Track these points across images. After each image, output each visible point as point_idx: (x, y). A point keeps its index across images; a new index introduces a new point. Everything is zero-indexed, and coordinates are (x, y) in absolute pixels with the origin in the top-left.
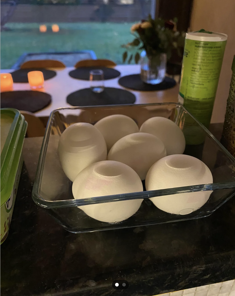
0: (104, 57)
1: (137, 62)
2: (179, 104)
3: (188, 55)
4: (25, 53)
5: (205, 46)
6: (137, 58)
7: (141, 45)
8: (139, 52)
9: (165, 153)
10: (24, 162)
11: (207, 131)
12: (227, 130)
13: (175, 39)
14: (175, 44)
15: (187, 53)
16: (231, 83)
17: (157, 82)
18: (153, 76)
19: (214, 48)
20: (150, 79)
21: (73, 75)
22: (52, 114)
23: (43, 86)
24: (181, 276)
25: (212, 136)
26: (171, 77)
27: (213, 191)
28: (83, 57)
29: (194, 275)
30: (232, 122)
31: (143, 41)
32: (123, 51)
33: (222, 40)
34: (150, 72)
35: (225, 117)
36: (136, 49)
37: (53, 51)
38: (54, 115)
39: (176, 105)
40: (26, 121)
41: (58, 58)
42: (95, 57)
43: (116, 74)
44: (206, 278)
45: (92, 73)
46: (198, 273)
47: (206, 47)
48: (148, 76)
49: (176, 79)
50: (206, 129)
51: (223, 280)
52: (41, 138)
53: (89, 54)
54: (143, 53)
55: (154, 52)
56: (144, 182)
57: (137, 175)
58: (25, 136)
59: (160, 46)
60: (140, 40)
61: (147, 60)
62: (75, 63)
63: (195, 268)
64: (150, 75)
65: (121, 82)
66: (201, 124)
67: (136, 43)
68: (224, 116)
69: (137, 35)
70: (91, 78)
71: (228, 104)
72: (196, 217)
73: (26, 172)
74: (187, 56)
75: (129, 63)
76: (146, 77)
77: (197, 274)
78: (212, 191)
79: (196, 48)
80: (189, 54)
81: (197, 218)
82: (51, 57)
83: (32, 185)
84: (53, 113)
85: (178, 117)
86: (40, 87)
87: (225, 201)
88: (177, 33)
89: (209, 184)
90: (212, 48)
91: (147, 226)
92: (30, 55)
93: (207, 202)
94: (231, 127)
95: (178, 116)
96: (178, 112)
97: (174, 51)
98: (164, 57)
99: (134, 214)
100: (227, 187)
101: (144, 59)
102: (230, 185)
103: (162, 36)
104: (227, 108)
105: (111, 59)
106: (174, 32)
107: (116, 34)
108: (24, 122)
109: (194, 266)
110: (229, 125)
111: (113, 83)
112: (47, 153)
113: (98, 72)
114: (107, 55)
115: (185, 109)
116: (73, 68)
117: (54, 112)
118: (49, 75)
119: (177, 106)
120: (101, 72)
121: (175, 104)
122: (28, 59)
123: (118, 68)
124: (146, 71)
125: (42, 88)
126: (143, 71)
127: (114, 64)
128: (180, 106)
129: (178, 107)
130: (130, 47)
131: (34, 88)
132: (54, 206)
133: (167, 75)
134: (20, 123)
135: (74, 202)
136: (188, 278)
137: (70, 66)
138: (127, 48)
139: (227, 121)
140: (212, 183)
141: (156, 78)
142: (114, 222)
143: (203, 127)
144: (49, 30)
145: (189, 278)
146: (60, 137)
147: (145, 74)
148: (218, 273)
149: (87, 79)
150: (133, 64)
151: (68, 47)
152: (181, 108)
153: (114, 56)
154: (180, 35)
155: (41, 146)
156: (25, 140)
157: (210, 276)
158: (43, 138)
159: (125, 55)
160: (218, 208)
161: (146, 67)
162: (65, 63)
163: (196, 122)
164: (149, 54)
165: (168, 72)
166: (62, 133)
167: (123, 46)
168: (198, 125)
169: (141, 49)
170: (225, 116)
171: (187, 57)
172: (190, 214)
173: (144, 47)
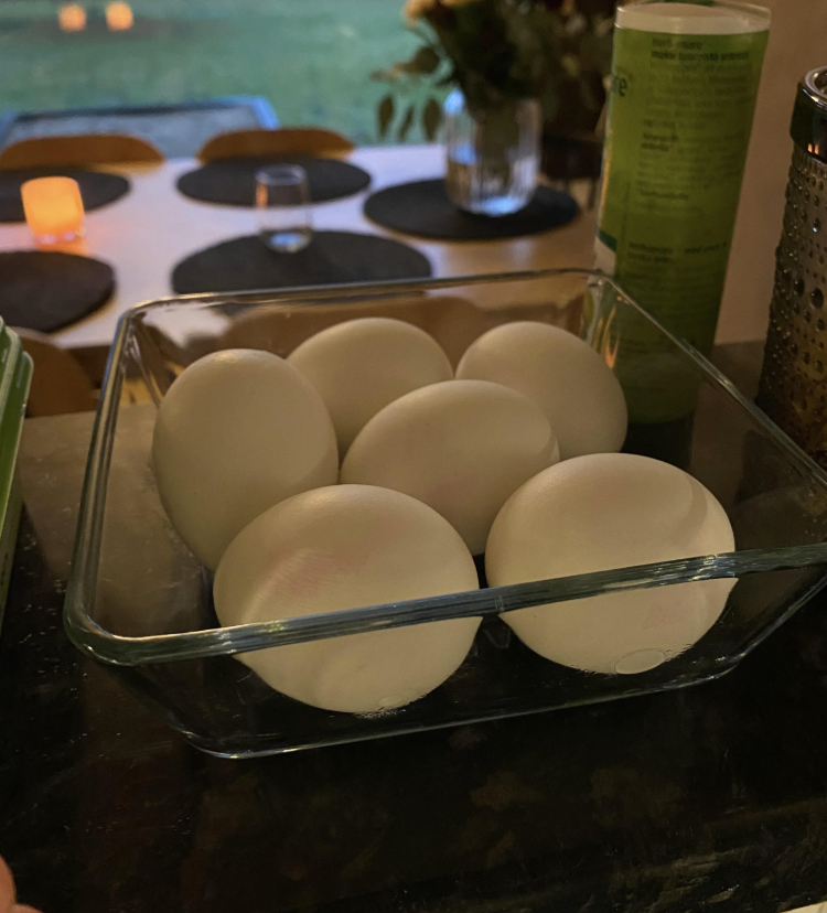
0: (306, 120)
1: (430, 135)
2: (599, 272)
3: (626, 87)
4: (9, 110)
5: (689, 51)
6: (432, 118)
7: (445, 68)
8: (438, 94)
9: (556, 452)
10: (24, 509)
11: (707, 366)
12: (779, 362)
13: (571, 45)
14: (570, 64)
15: (624, 80)
16: (788, 188)
17: (506, 205)
18: (493, 185)
19: (724, 57)
20: (484, 196)
21: (191, 187)
22: (125, 322)
23: (82, 232)
24: (629, 897)
25: (726, 383)
26: (559, 186)
27: (737, 579)
28: (228, 122)
29: (678, 889)
30: (798, 331)
31: (450, 54)
32: (379, 92)
33: (753, 29)
34: (481, 170)
35: (772, 316)
36: (425, 87)
37: (114, 103)
38: (131, 327)
39: (586, 278)
40: (26, 354)
41: (133, 128)
42: (271, 120)
43: (356, 181)
44: (719, 900)
45: (263, 179)
46: (694, 883)
47: (691, 57)
48: (475, 185)
49: (580, 191)
50: (700, 358)
51: (784, 905)
52: (88, 418)
53: (252, 111)
54: (454, 101)
55: (494, 95)
56: (480, 562)
57: (458, 536)
58: (24, 405)
59: (515, 72)
60: (440, 53)
61: (469, 127)
62: (198, 146)
63: (678, 864)
64: (482, 180)
65: (372, 210)
66: (683, 344)
67: (424, 62)
68: (768, 312)
69: (430, 35)
70: (262, 196)
71: (780, 267)
72: (679, 683)
73: (34, 543)
74: (623, 91)
75: (402, 137)
76: (468, 190)
77: (689, 887)
78: (735, 580)
79: (655, 60)
80: (629, 84)
81: (681, 686)
82: (105, 126)
83: (59, 591)
84: (128, 320)
85: (597, 322)
86: (69, 237)
87: (780, 621)
88: (577, 23)
89: (720, 555)
90: (713, 57)
91: (499, 720)
92: (27, 119)
93: (717, 622)
94: (795, 350)
95: (594, 320)
96: (597, 303)
97: (568, 89)
98: (532, 112)
99: (451, 677)
100: (789, 563)
101: (457, 122)
102: (799, 556)
103: (522, 35)
104: (777, 280)
105: (332, 124)
106: (565, 20)
107: (348, 32)
108: (20, 358)
109: (677, 858)
110: (786, 342)
111: (345, 216)
112: (111, 471)
113: (289, 176)
114: (318, 111)
115: (620, 291)
116: (190, 164)
117: (133, 316)
118: (102, 191)
119: (591, 279)
120: (298, 174)
121: (583, 275)
122: (21, 134)
123: (362, 158)
124: (465, 167)
125: (77, 239)
126: (453, 166)
127: (347, 145)
128: (600, 283)
129: (594, 285)
130: (402, 77)
131: (48, 242)
132: (146, 655)
133: (545, 182)
134: (3, 360)
135: (222, 637)
136: (654, 904)
137: (179, 154)
138: (392, 80)
139: (779, 329)
140: (732, 550)
141: (503, 192)
142: (377, 709)
143: (691, 352)
144: (97, 21)
145: (658, 902)
146: (158, 407)
147: (462, 178)
148: (764, 881)
149: (247, 201)
150: (414, 143)
151: (169, 88)
152: (607, 287)
153: (345, 114)
154: (590, 28)
155: (88, 448)
156: (24, 424)
157: (735, 892)
158: (92, 415)
159: (386, 110)
160: (755, 644)
161: (466, 153)
162: (161, 147)
163: (664, 336)
164: (473, 102)
165: (548, 168)
166: (164, 393)
167: (377, 76)
168: (672, 348)
169: (445, 83)
170: (771, 309)
171: (622, 95)
172: (655, 669)
173: (457, 78)
